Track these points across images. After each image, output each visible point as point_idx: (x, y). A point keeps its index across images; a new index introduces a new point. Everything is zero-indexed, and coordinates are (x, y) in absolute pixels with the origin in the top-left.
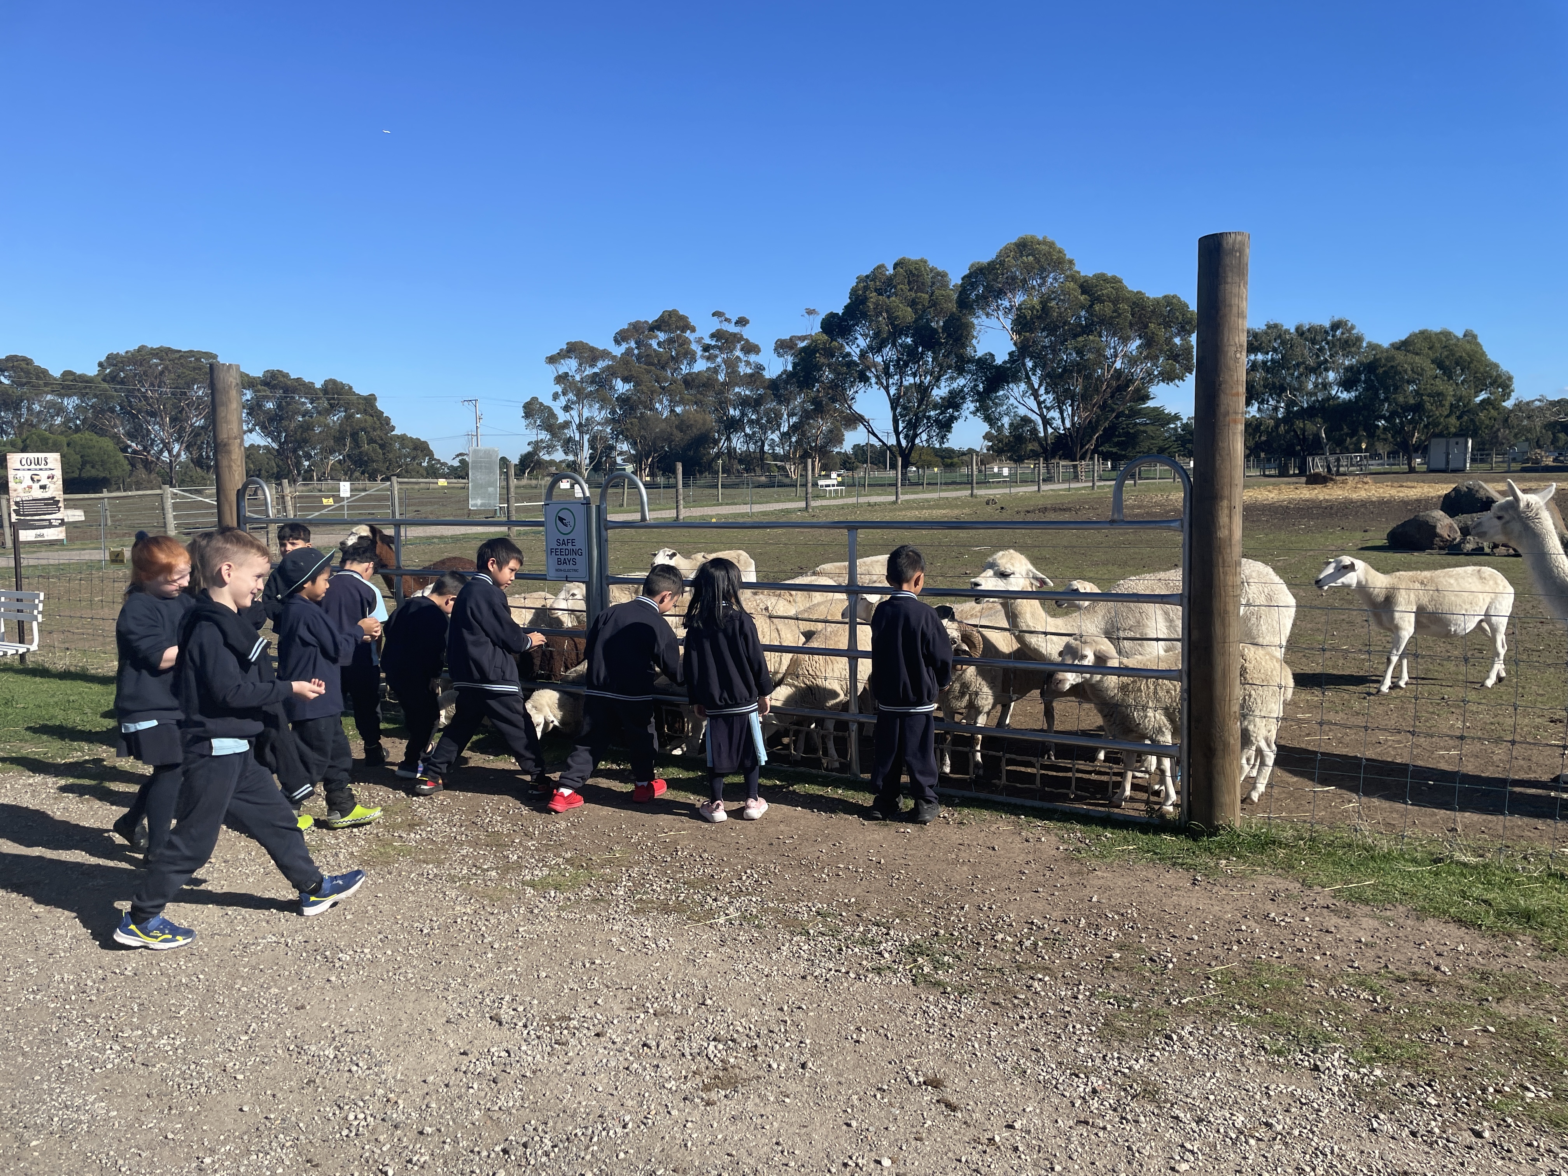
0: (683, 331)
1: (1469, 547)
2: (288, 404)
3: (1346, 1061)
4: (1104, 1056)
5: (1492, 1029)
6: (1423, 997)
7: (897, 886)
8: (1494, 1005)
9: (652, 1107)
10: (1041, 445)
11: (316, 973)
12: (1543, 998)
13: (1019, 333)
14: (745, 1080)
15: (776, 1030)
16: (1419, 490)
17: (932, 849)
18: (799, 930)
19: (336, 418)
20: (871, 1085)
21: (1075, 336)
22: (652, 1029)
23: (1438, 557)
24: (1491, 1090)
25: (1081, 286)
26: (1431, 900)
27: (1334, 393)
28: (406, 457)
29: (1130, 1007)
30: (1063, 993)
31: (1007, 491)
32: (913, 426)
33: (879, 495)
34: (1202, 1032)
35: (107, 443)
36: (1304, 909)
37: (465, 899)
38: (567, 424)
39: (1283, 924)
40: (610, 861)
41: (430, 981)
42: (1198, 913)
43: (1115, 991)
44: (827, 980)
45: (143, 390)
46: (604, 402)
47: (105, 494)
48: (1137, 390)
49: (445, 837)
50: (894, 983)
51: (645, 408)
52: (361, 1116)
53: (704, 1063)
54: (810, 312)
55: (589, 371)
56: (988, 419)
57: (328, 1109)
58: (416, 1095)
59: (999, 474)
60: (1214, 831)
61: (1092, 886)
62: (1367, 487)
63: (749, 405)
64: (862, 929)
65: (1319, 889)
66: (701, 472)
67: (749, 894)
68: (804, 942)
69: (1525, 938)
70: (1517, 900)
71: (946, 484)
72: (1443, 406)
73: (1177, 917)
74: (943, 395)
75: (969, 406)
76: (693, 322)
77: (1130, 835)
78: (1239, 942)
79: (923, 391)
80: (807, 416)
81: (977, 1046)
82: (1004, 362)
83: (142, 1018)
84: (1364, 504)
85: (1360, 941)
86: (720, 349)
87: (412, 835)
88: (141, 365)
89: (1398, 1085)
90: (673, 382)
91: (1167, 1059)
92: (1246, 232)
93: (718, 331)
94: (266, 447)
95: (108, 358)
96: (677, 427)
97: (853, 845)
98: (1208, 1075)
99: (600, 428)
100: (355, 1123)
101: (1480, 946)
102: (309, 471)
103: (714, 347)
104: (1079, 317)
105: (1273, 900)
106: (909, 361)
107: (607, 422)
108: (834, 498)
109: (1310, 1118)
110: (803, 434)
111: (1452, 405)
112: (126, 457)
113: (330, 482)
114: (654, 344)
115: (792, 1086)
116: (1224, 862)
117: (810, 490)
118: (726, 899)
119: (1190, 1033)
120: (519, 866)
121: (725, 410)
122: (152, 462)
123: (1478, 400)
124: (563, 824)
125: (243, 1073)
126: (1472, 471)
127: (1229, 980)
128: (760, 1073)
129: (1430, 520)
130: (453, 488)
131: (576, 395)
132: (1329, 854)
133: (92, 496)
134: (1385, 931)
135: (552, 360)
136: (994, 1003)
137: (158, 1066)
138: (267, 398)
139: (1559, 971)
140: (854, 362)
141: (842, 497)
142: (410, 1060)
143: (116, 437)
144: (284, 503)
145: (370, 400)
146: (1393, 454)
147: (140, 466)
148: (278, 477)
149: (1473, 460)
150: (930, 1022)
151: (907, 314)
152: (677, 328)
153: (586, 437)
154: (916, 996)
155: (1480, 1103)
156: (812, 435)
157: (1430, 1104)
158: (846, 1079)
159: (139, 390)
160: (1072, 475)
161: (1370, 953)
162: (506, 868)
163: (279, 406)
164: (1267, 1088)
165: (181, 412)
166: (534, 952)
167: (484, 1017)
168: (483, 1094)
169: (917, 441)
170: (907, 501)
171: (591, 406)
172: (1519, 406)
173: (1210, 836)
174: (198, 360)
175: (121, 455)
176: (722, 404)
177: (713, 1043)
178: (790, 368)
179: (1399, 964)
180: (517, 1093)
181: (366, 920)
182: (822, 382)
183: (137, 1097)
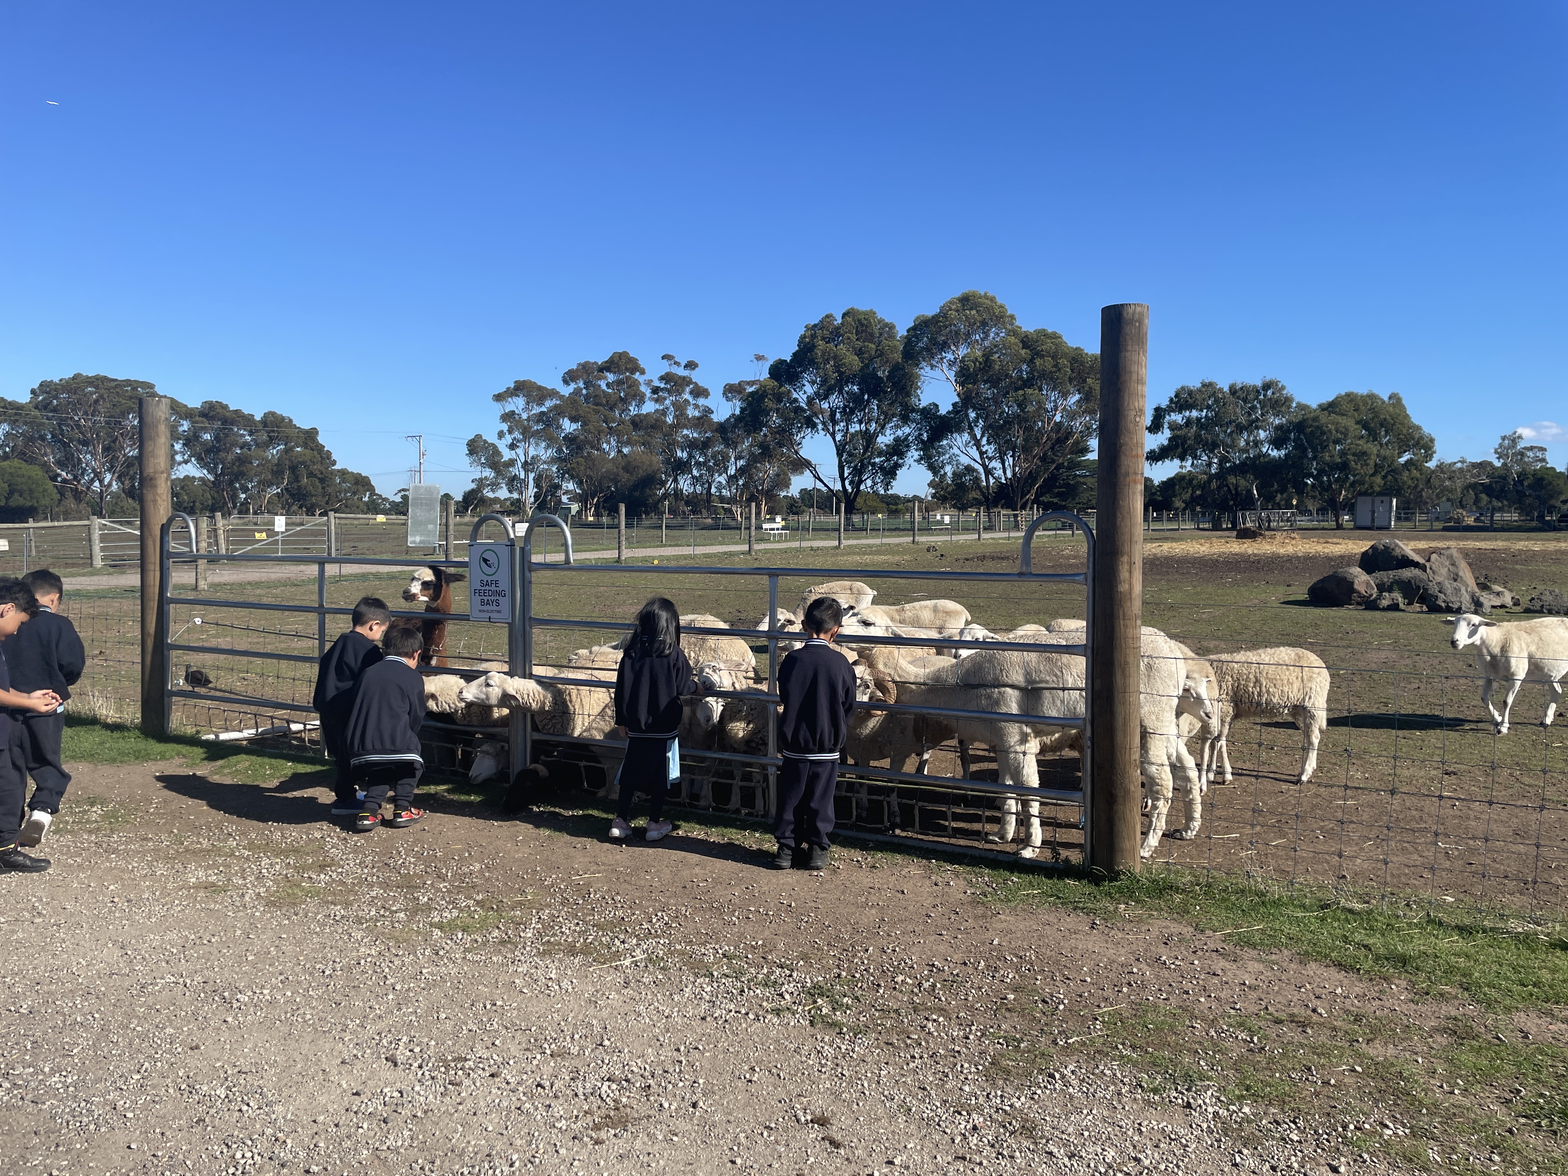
0: (633, 373)
1: (1385, 603)
2: (227, 436)
3: (1218, 1098)
4: (988, 1094)
5: (1359, 1069)
6: (1298, 1038)
7: (805, 929)
8: (1364, 1045)
9: (541, 1146)
10: (983, 493)
11: (213, 1013)
12: (1411, 1039)
13: (962, 384)
14: (635, 1119)
15: (671, 1070)
16: (1343, 546)
17: (843, 893)
18: (704, 971)
19: (274, 452)
20: (759, 1124)
21: (1017, 389)
22: (547, 1070)
23: (1356, 612)
24: (1352, 1127)
25: (1022, 341)
26: (1315, 944)
27: (1264, 450)
28: (346, 492)
29: (1019, 1046)
30: (955, 1034)
31: (948, 538)
32: (858, 472)
33: (822, 539)
34: (1084, 1071)
35: (35, 472)
36: (1194, 952)
37: (371, 940)
38: (512, 463)
39: (1173, 966)
40: (520, 903)
41: (328, 1022)
42: (1094, 956)
43: (1006, 1031)
44: (726, 1021)
45: (76, 418)
46: (551, 441)
47: (31, 524)
48: (1077, 442)
49: (355, 878)
50: (792, 1024)
51: (592, 448)
52: (249, 1155)
53: (595, 1102)
54: (759, 358)
55: (537, 410)
56: (932, 468)
57: (216, 1148)
58: (305, 1135)
59: (941, 522)
60: (1114, 876)
61: (995, 930)
62: (1294, 542)
63: (697, 447)
64: (765, 971)
65: (1210, 933)
66: (647, 514)
67: (658, 936)
68: (708, 984)
69: (1400, 982)
70: (1395, 945)
71: (889, 530)
72: (1367, 465)
73: (1072, 960)
74: (888, 442)
75: (914, 454)
76: (642, 364)
77: (1035, 879)
78: (1130, 984)
79: (869, 438)
80: (754, 460)
81: (866, 1085)
82: (948, 412)
83: (35, 1055)
84: (1290, 559)
85: (1244, 984)
86: (669, 392)
87: (322, 876)
88: (75, 393)
89: (1264, 1122)
90: (621, 422)
91: (1048, 1097)
92: (1145, 303)
93: (667, 374)
94: (201, 479)
95: (41, 385)
96: (623, 468)
97: (766, 888)
98: (1085, 1112)
99: (546, 467)
100: (243, 1162)
101: (1357, 989)
102: (245, 504)
103: (662, 390)
104: (1021, 371)
105: (1166, 944)
106: (855, 408)
107: (553, 460)
108: (778, 542)
109: (1177, 1153)
110: (751, 477)
111: (1376, 465)
112: (56, 486)
113: (266, 515)
114: (603, 384)
115: (681, 1125)
116: (1123, 906)
117: (753, 533)
118: (634, 941)
119: (1073, 1072)
120: (428, 908)
121: (673, 453)
122: (82, 491)
123: (1402, 460)
124: (477, 866)
125: (133, 1111)
126: (1397, 529)
127: (1116, 1021)
128: (652, 1112)
129: (1348, 577)
130: (394, 524)
131: (523, 434)
132: (1224, 900)
133: (17, 525)
134: (1269, 974)
135: (499, 398)
136: (887, 1044)
137: (48, 1103)
138: (205, 430)
139: (1430, 1014)
140: (802, 409)
141: (786, 541)
142: (302, 1100)
143: (45, 466)
144: (216, 536)
145: (311, 434)
146: (1322, 511)
147: (69, 494)
148: (213, 509)
149: (1398, 519)
150: (823, 1062)
151: (853, 362)
152: (627, 369)
153: (532, 476)
154: (812, 1036)
155: (1340, 1140)
156: (759, 479)
157: (1292, 1140)
158: (736, 1117)
159: (72, 418)
160: (1012, 524)
161: (1253, 995)
162: (415, 910)
163: (217, 438)
164: (1140, 1124)
165: (114, 442)
166: (436, 992)
167: (379, 1057)
168: (373, 1133)
169: (862, 487)
170: (849, 546)
171: (537, 445)
172: (1441, 467)
173: (1111, 881)
174: (134, 389)
175: (51, 483)
176: (671, 445)
177: (607, 1083)
178: (738, 412)
179: (1279, 1006)
180: (406, 1133)
181: (268, 962)
182: (770, 427)
183: (24, 1135)
